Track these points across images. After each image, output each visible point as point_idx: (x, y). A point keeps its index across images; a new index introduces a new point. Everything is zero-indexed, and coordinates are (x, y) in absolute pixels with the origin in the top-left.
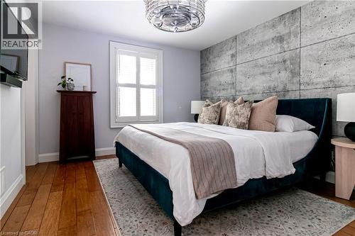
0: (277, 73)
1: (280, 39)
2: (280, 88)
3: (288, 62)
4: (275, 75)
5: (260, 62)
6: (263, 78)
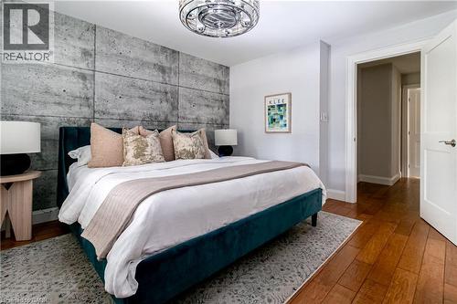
0: (159, 101)
1: (162, 70)
2: (162, 117)
3: (169, 95)
4: (157, 103)
5: (139, 83)
6: (143, 103)
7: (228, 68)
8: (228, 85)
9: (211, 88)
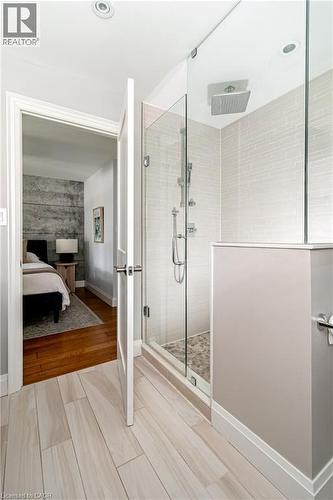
7: (82, 183)
8: (83, 198)
9: (62, 203)
